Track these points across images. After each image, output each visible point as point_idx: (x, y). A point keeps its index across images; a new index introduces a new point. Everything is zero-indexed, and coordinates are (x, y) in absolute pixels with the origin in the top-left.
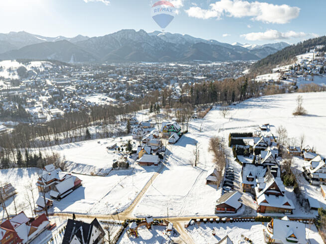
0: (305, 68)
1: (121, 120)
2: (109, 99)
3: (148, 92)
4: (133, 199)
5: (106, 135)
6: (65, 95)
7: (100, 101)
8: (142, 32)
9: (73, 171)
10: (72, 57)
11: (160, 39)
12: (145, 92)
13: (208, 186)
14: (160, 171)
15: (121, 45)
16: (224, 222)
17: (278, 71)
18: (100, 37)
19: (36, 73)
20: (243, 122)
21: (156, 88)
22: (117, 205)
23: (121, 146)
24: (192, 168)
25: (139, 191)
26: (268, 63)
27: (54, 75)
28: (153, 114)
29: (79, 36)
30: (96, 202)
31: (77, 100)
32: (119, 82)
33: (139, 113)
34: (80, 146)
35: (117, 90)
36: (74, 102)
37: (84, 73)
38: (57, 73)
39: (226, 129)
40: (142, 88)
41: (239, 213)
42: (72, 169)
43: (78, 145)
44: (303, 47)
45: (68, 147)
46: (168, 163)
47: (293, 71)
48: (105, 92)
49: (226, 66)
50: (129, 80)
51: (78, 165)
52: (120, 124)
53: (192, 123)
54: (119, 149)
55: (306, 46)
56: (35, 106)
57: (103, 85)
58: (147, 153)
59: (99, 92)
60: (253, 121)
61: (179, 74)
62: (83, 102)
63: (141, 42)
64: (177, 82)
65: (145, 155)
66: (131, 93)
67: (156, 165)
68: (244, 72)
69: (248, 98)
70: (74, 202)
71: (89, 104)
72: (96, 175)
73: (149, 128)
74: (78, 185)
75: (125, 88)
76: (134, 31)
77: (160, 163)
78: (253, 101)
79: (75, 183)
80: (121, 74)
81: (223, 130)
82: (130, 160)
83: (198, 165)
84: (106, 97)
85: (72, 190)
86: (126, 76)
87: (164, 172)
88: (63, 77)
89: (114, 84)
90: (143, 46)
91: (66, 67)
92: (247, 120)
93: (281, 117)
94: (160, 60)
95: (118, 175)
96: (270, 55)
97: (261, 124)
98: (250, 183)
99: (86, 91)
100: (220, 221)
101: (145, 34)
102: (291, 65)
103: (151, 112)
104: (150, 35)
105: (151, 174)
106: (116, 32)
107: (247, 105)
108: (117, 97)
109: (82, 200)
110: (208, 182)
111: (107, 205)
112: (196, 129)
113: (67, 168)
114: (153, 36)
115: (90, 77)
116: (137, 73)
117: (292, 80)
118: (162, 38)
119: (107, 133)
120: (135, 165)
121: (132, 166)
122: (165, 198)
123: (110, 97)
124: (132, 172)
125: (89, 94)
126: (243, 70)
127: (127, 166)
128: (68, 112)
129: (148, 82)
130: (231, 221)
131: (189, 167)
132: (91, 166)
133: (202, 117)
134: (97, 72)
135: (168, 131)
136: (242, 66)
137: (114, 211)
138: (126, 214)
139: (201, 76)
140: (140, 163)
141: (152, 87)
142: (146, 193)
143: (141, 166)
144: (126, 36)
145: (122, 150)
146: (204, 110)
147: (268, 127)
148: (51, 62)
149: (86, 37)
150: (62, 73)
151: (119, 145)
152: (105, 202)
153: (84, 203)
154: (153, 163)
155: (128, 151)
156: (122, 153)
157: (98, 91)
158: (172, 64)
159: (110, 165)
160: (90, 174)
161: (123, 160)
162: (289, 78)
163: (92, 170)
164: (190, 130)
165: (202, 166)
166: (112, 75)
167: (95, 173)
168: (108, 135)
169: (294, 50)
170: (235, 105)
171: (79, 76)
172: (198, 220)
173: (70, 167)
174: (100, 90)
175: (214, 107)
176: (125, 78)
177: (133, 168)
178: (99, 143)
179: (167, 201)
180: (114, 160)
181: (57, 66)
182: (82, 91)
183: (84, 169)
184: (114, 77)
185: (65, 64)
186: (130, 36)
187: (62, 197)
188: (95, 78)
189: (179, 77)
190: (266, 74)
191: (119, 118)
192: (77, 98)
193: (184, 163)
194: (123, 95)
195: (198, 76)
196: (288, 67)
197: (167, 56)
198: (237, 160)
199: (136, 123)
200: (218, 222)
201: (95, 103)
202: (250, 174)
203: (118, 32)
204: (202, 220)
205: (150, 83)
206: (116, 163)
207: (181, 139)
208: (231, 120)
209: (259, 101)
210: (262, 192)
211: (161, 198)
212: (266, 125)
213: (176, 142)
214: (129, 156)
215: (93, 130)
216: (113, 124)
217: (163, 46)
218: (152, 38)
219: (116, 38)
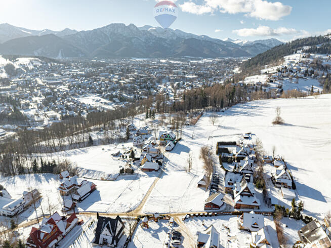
0: (291, 71)
1: (120, 125)
2: (103, 100)
3: (140, 93)
4: (141, 199)
5: (107, 141)
6: (59, 96)
7: (94, 103)
8: (132, 27)
9: (84, 176)
10: (60, 52)
11: (151, 34)
12: (138, 93)
13: (199, 188)
14: (160, 176)
15: (110, 40)
16: (211, 216)
17: (266, 73)
18: (89, 31)
19: (25, 71)
20: (229, 130)
21: (149, 88)
22: (128, 205)
23: (124, 153)
24: (186, 174)
25: (145, 194)
26: (257, 64)
27: (44, 73)
28: (149, 120)
29: (67, 30)
30: (112, 203)
31: (71, 101)
32: (111, 81)
33: (136, 118)
34: (86, 152)
35: (109, 91)
36: (69, 104)
37: (76, 71)
38: (46, 71)
39: (215, 137)
40: (135, 89)
41: (221, 209)
42: (83, 174)
43: (83, 151)
44: (290, 47)
45: (75, 153)
46: (166, 169)
47: (280, 73)
48: (98, 92)
49: (217, 64)
50: (121, 80)
51: (88, 171)
52: (119, 130)
53: (185, 130)
54: (123, 157)
55: (293, 47)
56: (30, 107)
57: (95, 85)
58: (148, 161)
59: (93, 93)
60: (238, 129)
61: (171, 72)
62: (77, 103)
63: (131, 36)
64: (169, 81)
65: (147, 163)
66: (124, 94)
67: (156, 171)
68: (234, 71)
69: (236, 104)
70: (93, 203)
71: (83, 105)
72: (106, 180)
73: (147, 134)
74: (93, 189)
75: (118, 88)
76: (124, 25)
77: (159, 169)
78: (239, 107)
79: (91, 187)
80: (112, 72)
81: (212, 137)
82: (135, 167)
83: (191, 171)
84: (99, 98)
85: (90, 193)
86: (117, 75)
87: (164, 177)
88: (53, 75)
89: (106, 84)
90: (133, 41)
91: (56, 64)
92: (233, 128)
93: (262, 126)
94: (150, 56)
95: (125, 180)
96: (260, 55)
97: (244, 133)
98: (230, 186)
99: (79, 92)
100: (208, 215)
101: (135, 28)
102: (278, 67)
103: (147, 117)
104: (140, 30)
105: (153, 179)
107: (234, 112)
108: (111, 98)
109: (100, 202)
110: (199, 186)
111: (122, 205)
112: (188, 136)
113: (79, 173)
114: (143, 31)
115: (81, 76)
116: (129, 71)
117: (278, 82)
118: (153, 33)
119: (108, 139)
120: (138, 171)
121: (136, 172)
122: (166, 199)
123: (103, 97)
124: (136, 177)
125: (83, 94)
126: (233, 69)
127: (132, 172)
128: (64, 115)
129: (140, 82)
130: (216, 215)
131: (184, 173)
132: (100, 172)
133: (193, 124)
134: (88, 70)
135: (165, 140)
136: (232, 64)
137: (128, 209)
138: (137, 211)
139: (193, 74)
140: (143, 170)
141: (144, 87)
142: (151, 195)
143: (144, 172)
144: (116, 31)
145: (126, 157)
146: (196, 116)
147: (250, 135)
148: (39, 58)
149: (74, 30)
150: (52, 71)
151: (122, 152)
152: (119, 203)
153: (102, 203)
154: (154, 170)
155: (131, 159)
156: (126, 160)
157: (91, 91)
158: (163, 61)
159: (118, 171)
160: (100, 179)
161: (128, 167)
162: (276, 80)
163: (101, 176)
164: (183, 137)
165: (194, 171)
166: (104, 74)
167: (105, 178)
168: (109, 141)
169: (282, 50)
170: (223, 111)
171: (69, 75)
172: (192, 215)
173: (81, 172)
174: (93, 91)
175: (205, 113)
176: (117, 76)
177: (138, 174)
178: (103, 149)
179: (168, 201)
180: (120, 167)
181: (46, 63)
182: (76, 91)
183: (95, 175)
184: (105, 76)
185: (54, 61)
186: (120, 30)
187: (82, 199)
188: (87, 76)
189: (170, 75)
190: (254, 75)
191: (118, 123)
192: (70, 99)
193: (180, 169)
194: (116, 96)
195: (189, 74)
196: (275, 68)
197: (158, 52)
198: (222, 167)
199: (134, 130)
200: (206, 216)
201: (89, 105)
202: (231, 180)
203: (107, 26)
204: (194, 215)
205: (143, 83)
206: (123, 169)
207: (176, 146)
208: (219, 128)
209: (245, 108)
210: (238, 194)
211: (162, 199)
212: (249, 134)
213: (172, 149)
214: (132, 163)
215: (94, 138)
216: (113, 129)
217: (154, 41)
218: (143, 33)
219: (105, 32)
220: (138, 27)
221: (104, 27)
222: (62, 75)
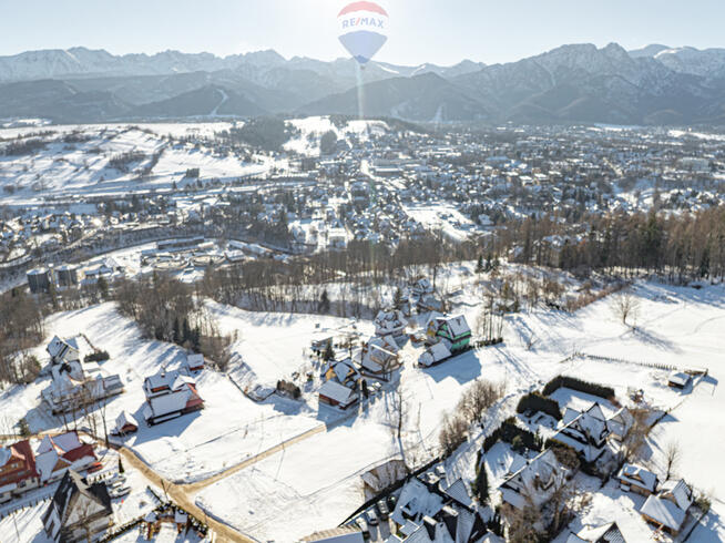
2: (458, 217)
3: (556, 208)
4: (229, 466)
6: (375, 200)
7: (434, 221)
8: (614, 50)
9: (233, 374)
10: (440, 109)
11: (661, 65)
12: (550, 208)
15: (554, 83)
18: (510, 64)
19: (351, 146)
21: (584, 200)
25: (254, 455)
27: (381, 152)
29: (466, 63)
31: (391, 213)
32: (502, 176)
33: (461, 268)
35: (483, 197)
36: (384, 217)
38: (388, 148)
39: (592, 357)
40: (549, 196)
42: (234, 371)
43: (290, 320)
45: (273, 321)
46: (369, 411)
48: (459, 198)
50: (526, 174)
51: (243, 365)
56: (314, 216)
57: (464, 182)
61: (673, 163)
63: (606, 74)
64: (655, 185)
65: (330, 381)
66: (511, 208)
71: (409, 224)
74: (194, 406)
75: (507, 192)
76: (594, 47)
79: (188, 402)
80: (518, 156)
81: (582, 357)
84: (453, 211)
85: (179, 414)
86: (527, 162)
87: (337, 429)
88: (397, 156)
89: (488, 180)
90: (608, 84)
91: (412, 133)
94: (646, 120)
95: (275, 408)
97: (681, 366)
99: (419, 194)
101: (619, 55)
104: (633, 56)
105: (315, 424)
106: (547, 51)
109: (173, 439)
111: (188, 461)
112: (526, 339)
113: (229, 366)
114: (641, 59)
115: (450, 160)
116: (561, 154)
118: (666, 63)
120: (313, 396)
121: (304, 397)
122: (270, 487)
123: (462, 211)
124: (296, 410)
125: (425, 200)
127: (295, 392)
128: (359, 238)
129: (572, 182)
132: (253, 374)
133: (574, 307)
134: (472, 147)
135: (436, 335)
137: (182, 477)
141: (574, 196)
143: (320, 402)
144: (571, 60)
146: (605, 287)
147: (697, 380)
148: (387, 122)
149: (480, 64)
150: (399, 147)
152: (192, 455)
153: (170, 444)
154: (338, 403)
157: (445, 195)
158: (677, 133)
160: (244, 389)
166: (496, 158)
167: (248, 392)
173: (233, 365)
174: (451, 195)
176: (524, 166)
177: (304, 402)
178: (318, 326)
179: (264, 494)
181: (395, 132)
182: (414, 192)
183: (244, 377)
184: (495, 165)
185: (412, 127)
186: (581, 60)
187: (156, 421)
188: (461, 161)
189: (667, 171)
192: (394, 208)
194: (490, 211)
197: (669, 111)
201: (420, 223)
203: (551, 52)
205: (577, 184)
207: (450, 360)
211: (265, 483)
213: (435, 364)
217: (666, 83)
218: (638, 63)
219: (544, 66)
220: (627, 50)
221: (545, 54)
222: (414, 157)
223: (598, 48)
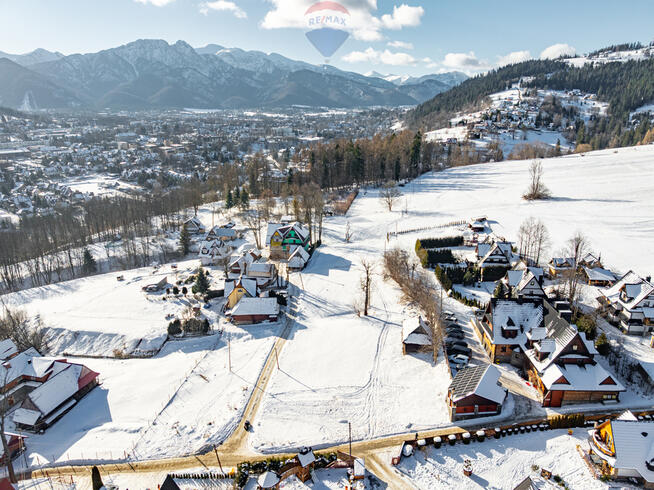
0: (510, 117)
1: (164, 226)
2: (124, 185)
3: (207, 169)
4: (240, 406)
5: (133, 262)
6: (18, 180)
7: (103, 191)
8: (183, 46)
9: (67, 351)
10: (27, 97)
11: (221, 61)
12: (201, 170)
13: (408, 357)
14: (286, 334)
15: (137, 73)
17: (462, 123)
18: (90, 54)
20: (431, 218)
21: (225, 160)
22: (201, 429)
23: (179, 283)
24: (360, 321)
25: (251, 387)
26: (439, 109)
28: (235, 210)
29: (40, 52)
30: (145, 425)
31: (48, 190)
32: (141, 149)
33: (202, 211)
34: (73, 290)
35: (138, 166)
36: (42, 194)
37: (59, 131)
40: (195, 161)
42: (63, 346)
43: (65, 288)
44: (498, 78)
45: (43, 296)
46: (300, 314)
47: (490, 122)
48: (112, 170)
49: (358, 117)
50: (163, 145)
51: (76, 335)
52: (163, 236)
53: (329, 225)
54: (176, 291)
55: (504, 78)
57: (106, 156)
58: (248, 295)
59: (99, 172)
60: (452, 215)
61: (268, 132)
62: (64, 194)
63: (181, 66)
64: (266, 148)
65: (245, 299)
66: (172, 172)
67: (273, 320)
68: (393, 128)
69: (423, 173)
70: (86, 429)
71: (78, 196)
72: (130, 356)
73: (233, 239)
74: (88, 385)
75: (156, 161)
76: (166, 43)
77: (281, 314)
78: (434, 178)
79: (79, 381)
80: (143, 131)
81: (394, 235)
82: (209, 314)
83: (370, 312)
84: (115, 181)
85: (74, 401)
86: (154, 136)
87: (296, 334)
88: (8, 140)
89: (130, 153)
90: (186, 75)
91: (14, 118)
93: (503, 205)
94: (223, 104)
95: (185, 351)
96: (441, 95)
97: (471, 218)
98: (510, 342)
99: (67, 170)
101: (188, 50)
102: (484, 112)
103: (229, 206)
104: (199, 53)
105: (267, 343)
106: (125, 44)
107: (425, 186)
108: (142, 179)
109: (107, 426)
110: (410, 349)
111: (178, 429)
112: (337, 237)
113: (49, 345)
114: (206, 56)
115: (74, 140)
116: (179, 129)
117: (489, 138)
118: (225, 59)
119: (135, 257)
120: (220, 324)
121: (215, 327)
122: (319, 397)
123: (125, 180)
124: (218, 342)
125: (76, 175)
126: (391, 125)
127: (204, 327)
128: (30, 217)
129: (206, 149)
131: (352, 321)
132: (112, 336)
133: (342, 211)
134: (87, 129)
135: (283, 244)
136: (388, 115)
137: (201, 443)
138: (233, 446)
139: (313, 135)
140: (235, 320)
141: (216, 158)
142: (269, 389)
143: (238, 326)
144: (148, 54)
145: (185, 291)
146: (343, 197)
147: (486, 224)
149: (57, 53)
150: (5, 131)
151: (172, 281)
152: (171, 422)
153: (114, 430)
154: (266, 317)
155: (198, 294)
156: (184, 298)
157: (95, 168)
158: (251, 113)
159: (162, 327)
160: (111, 354)
161: (191, 315)
162: (484, 135)
163: (115, 345)
164: (325, 240)
165: (377, 313)
166: (125, 134)
167: (124, 352)
168: (137, 261)
169: (484, 84)
170: (402, 185)
171: (46, 138)
172: (421, 442)
173: (56, 341)
174: (101, 167)
175: (361, 191)
176: (155, 139)
177: (221, 333)
178: (120, 279)
179: (327, 404)
180: (168, 317)
182: (59, 169)
183: (96, 344)
184: (128, 140)
185: (11, 113)
186: (157, 54)
187: (48, 421)
188: (87, 140)
189: (268, 137)
190: (438, 129)
191: (157, 222)
192: (47, 185)
193: (336, 311)
194: (153, 176)
195: (306, 135)
196: (478, 115)
197: (238, 97)
199: (200, 231)
200: (466, 441)
201: (92, 194)
202: (510, 323)
203: (129, 45)
204: (429, 441)
205: (211, 150)
206: (177, 322)
207: (314, 260)
208: (405, 215)
209: (446, 178)
210: (548, 361)
211: (309, 397)
212: (482, 220)
213: (306, 265)
214: (203, 305)
215: (99, 252)
216: (147, 235)
217: (229, 76)
218: (205, 59)
219: (125, 58)
220: (194, 47)
221: (123, 47)
222: (29, 139)
223: (170, 44)
